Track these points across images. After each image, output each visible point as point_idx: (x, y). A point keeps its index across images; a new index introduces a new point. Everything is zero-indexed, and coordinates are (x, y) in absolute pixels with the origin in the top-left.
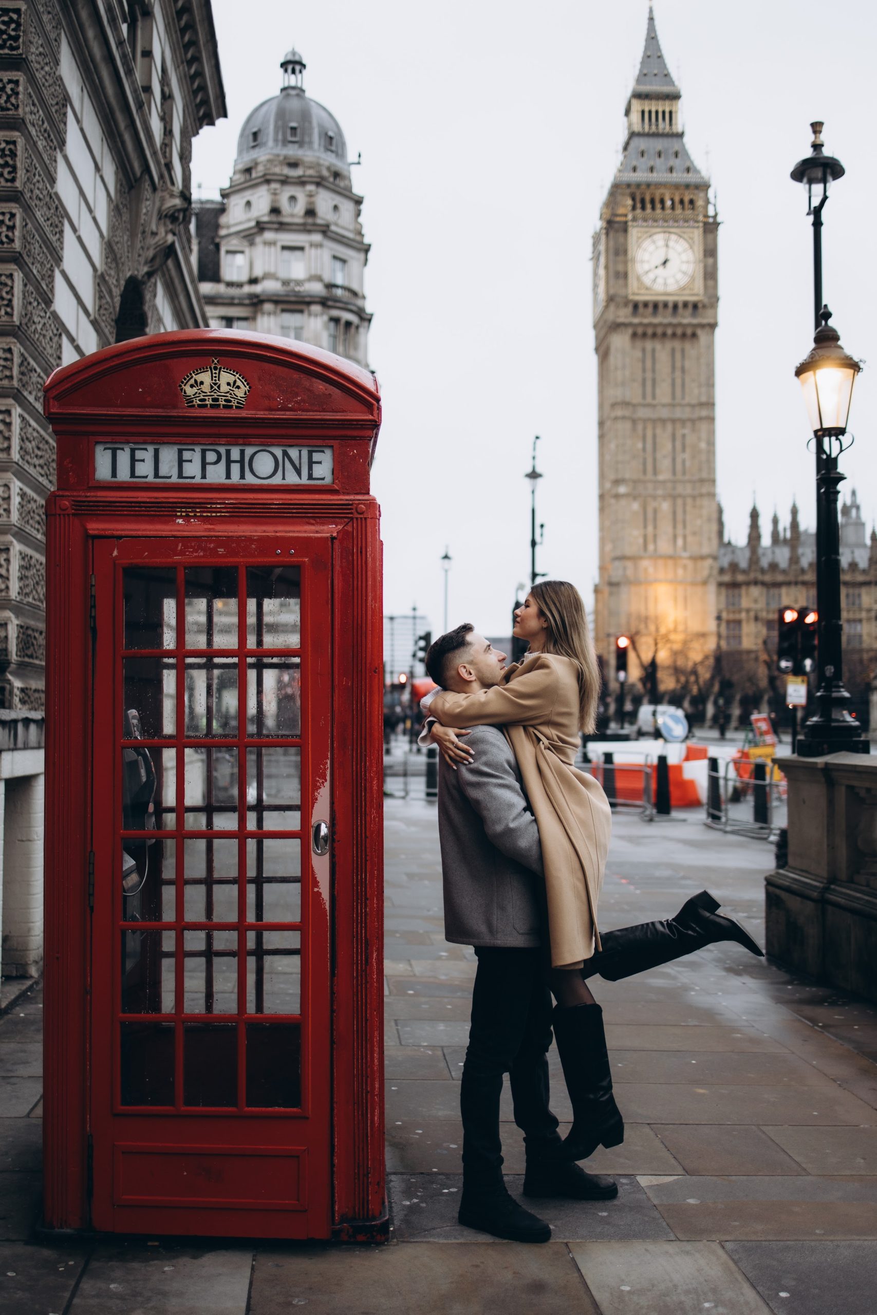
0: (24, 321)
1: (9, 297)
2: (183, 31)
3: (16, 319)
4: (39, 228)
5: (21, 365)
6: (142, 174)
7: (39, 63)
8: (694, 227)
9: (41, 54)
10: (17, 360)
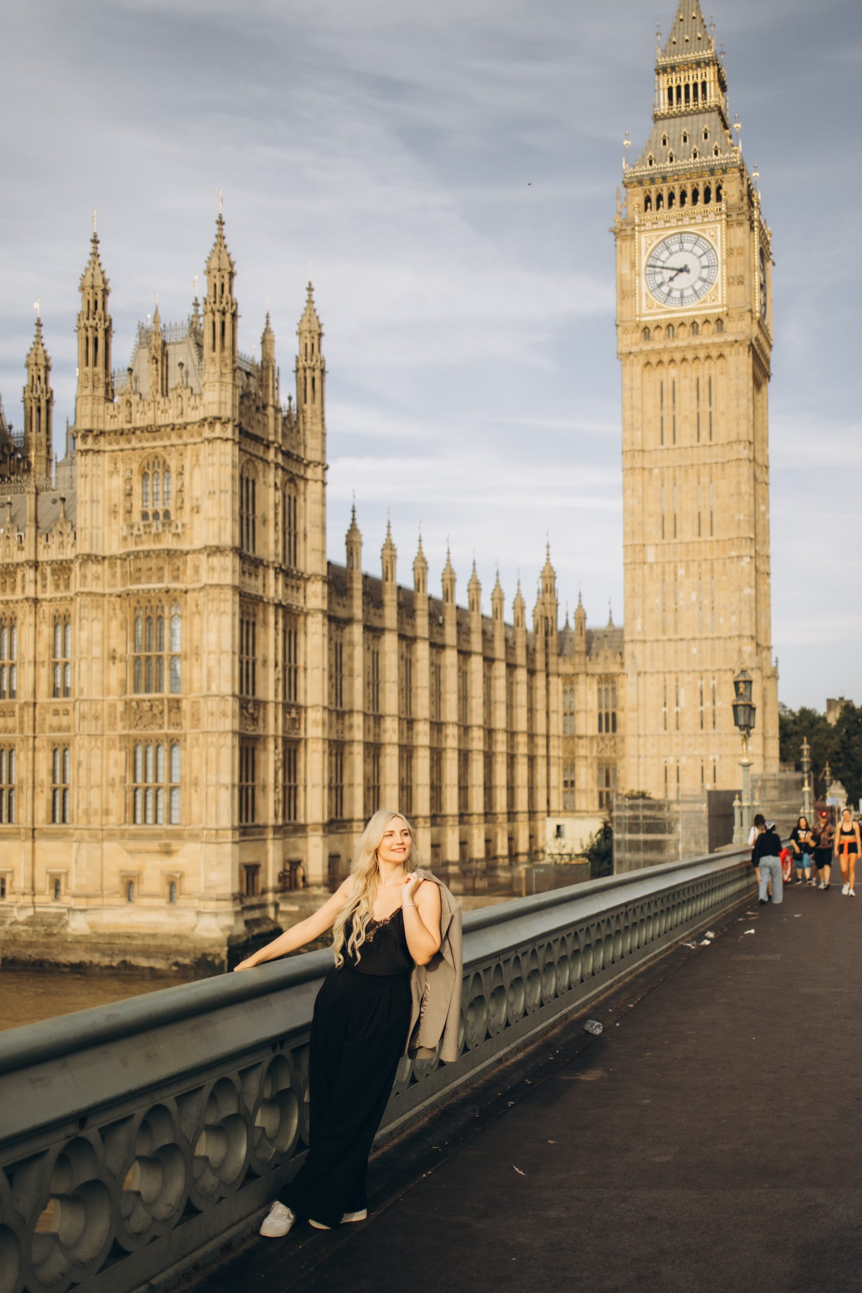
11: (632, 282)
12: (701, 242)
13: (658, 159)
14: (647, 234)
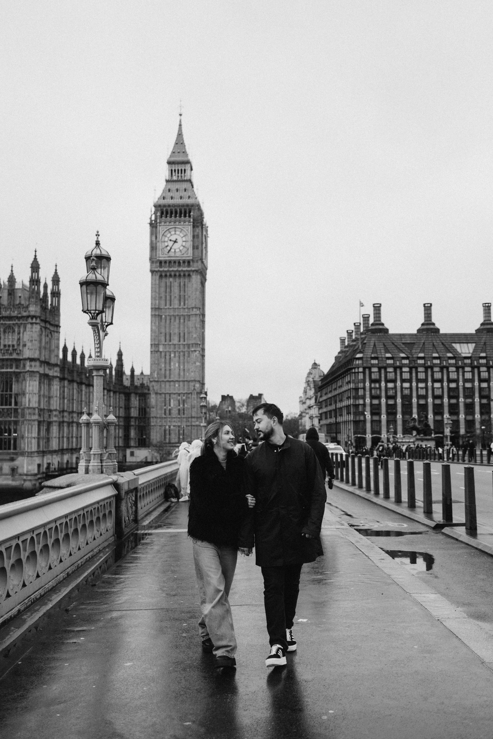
11: (156, 244)
12: (183, 232)
13: (167, 197)
14: (162, 227)
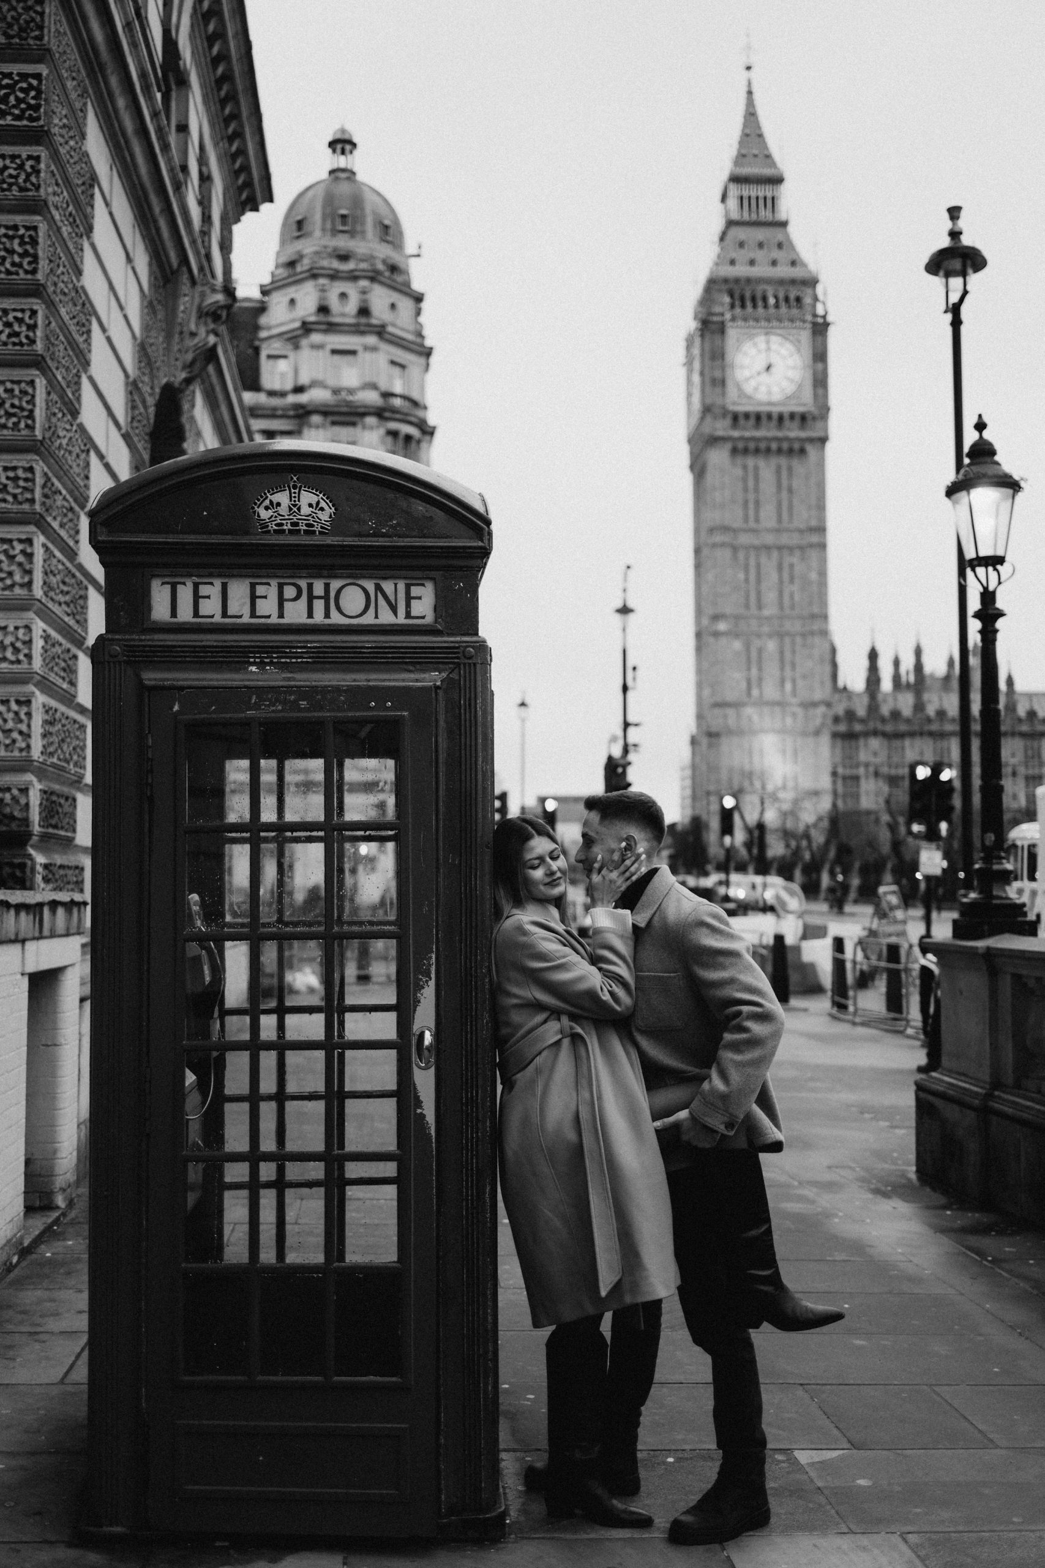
0: (48, 435)
1: (30, 407)
2: (223, 102)
3: (38, 433)
4: (63, 327)
5: (44, 486)
6: (179, 266)
7: (62, 136)
8: (800, 328)
9: (64, 126)
10: (39, 480)
